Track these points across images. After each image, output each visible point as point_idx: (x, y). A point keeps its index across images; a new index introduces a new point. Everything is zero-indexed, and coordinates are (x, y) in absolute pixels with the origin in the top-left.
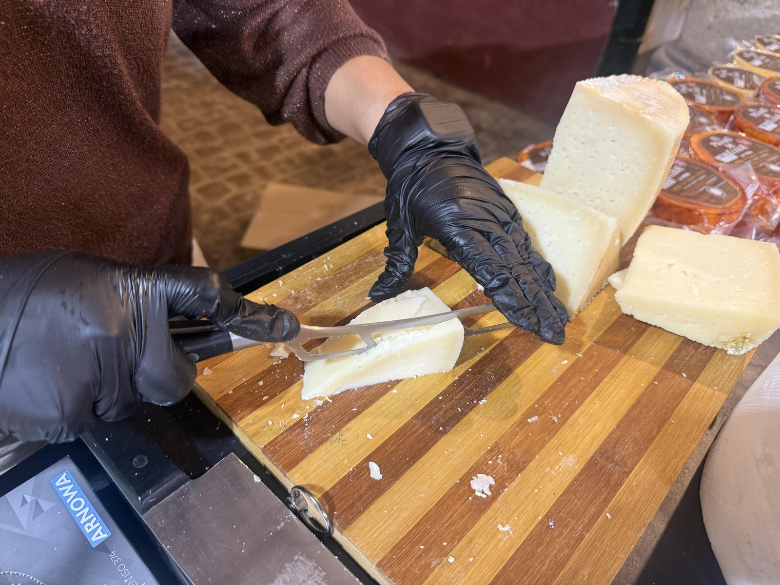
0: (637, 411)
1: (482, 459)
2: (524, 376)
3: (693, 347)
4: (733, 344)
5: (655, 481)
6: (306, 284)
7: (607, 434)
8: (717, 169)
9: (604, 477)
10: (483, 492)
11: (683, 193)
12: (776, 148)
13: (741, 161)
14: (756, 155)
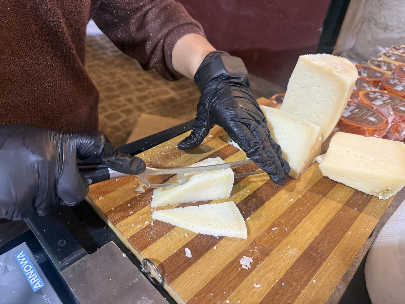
0: (330, 227)
1: (246, 249)
2: (270, 206)
3: (360, 195)
4: (382, 193)
5: (340, 263)
6: (156, 156)
7: (314, 238)
8: (373, 108)
9: (312, 261)
10: (246, 266)
11: (355, 119)
12: (403, 99)
13: (385, 105)
14: (393, 102)
